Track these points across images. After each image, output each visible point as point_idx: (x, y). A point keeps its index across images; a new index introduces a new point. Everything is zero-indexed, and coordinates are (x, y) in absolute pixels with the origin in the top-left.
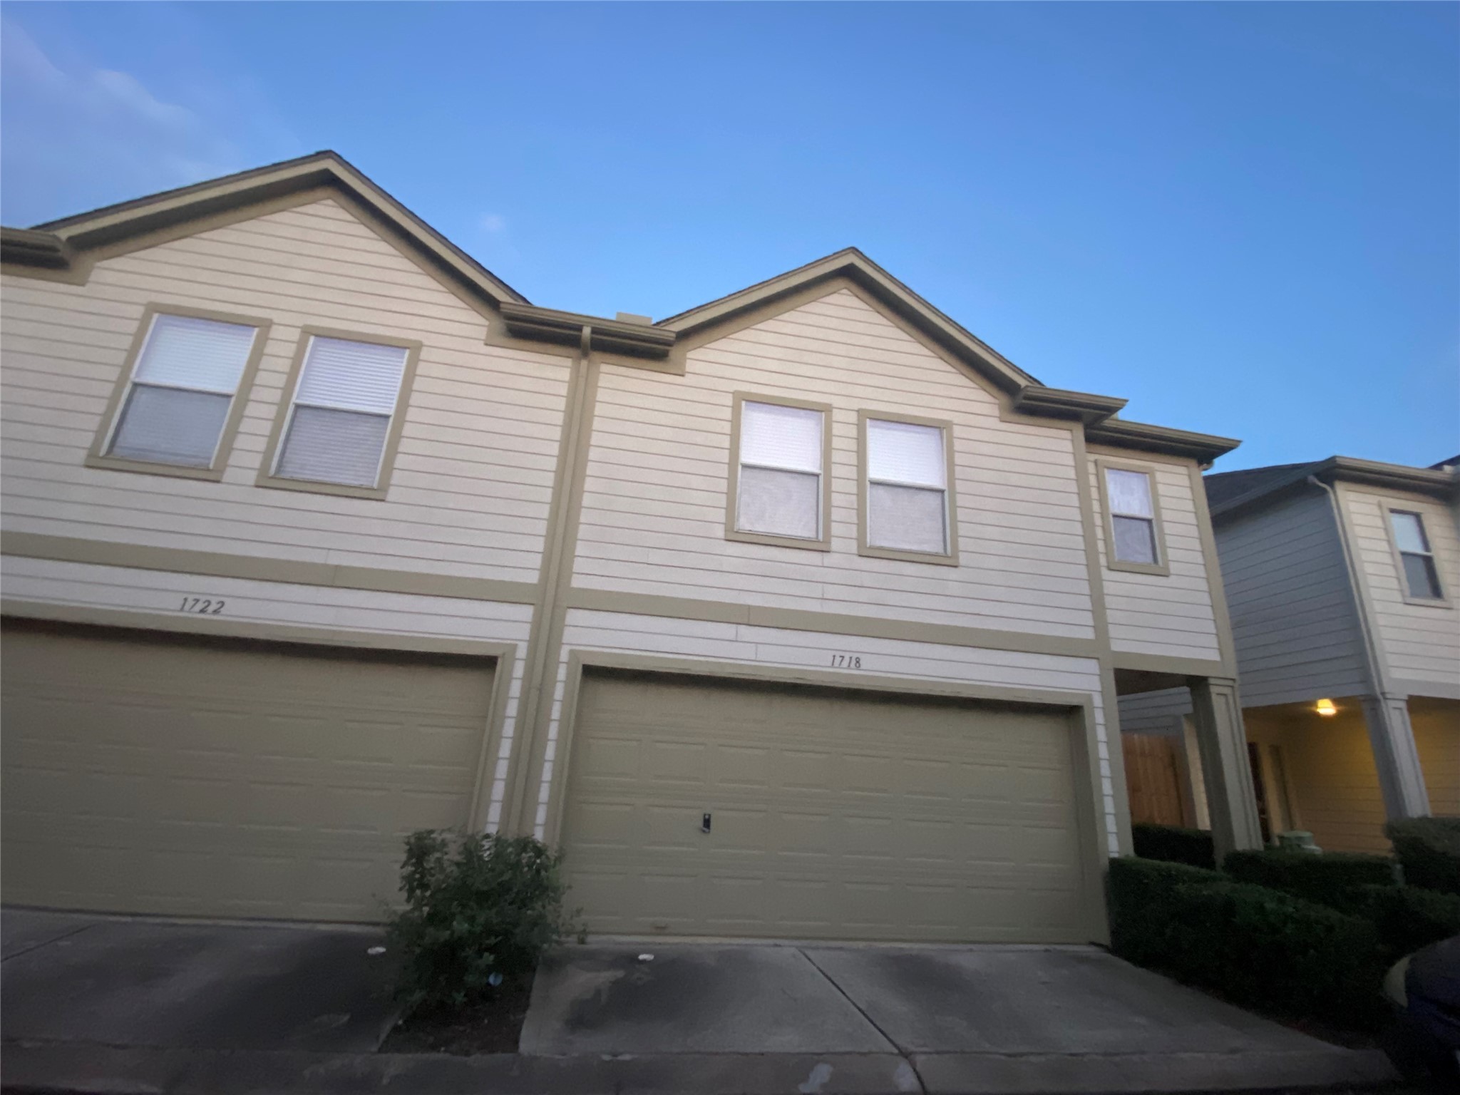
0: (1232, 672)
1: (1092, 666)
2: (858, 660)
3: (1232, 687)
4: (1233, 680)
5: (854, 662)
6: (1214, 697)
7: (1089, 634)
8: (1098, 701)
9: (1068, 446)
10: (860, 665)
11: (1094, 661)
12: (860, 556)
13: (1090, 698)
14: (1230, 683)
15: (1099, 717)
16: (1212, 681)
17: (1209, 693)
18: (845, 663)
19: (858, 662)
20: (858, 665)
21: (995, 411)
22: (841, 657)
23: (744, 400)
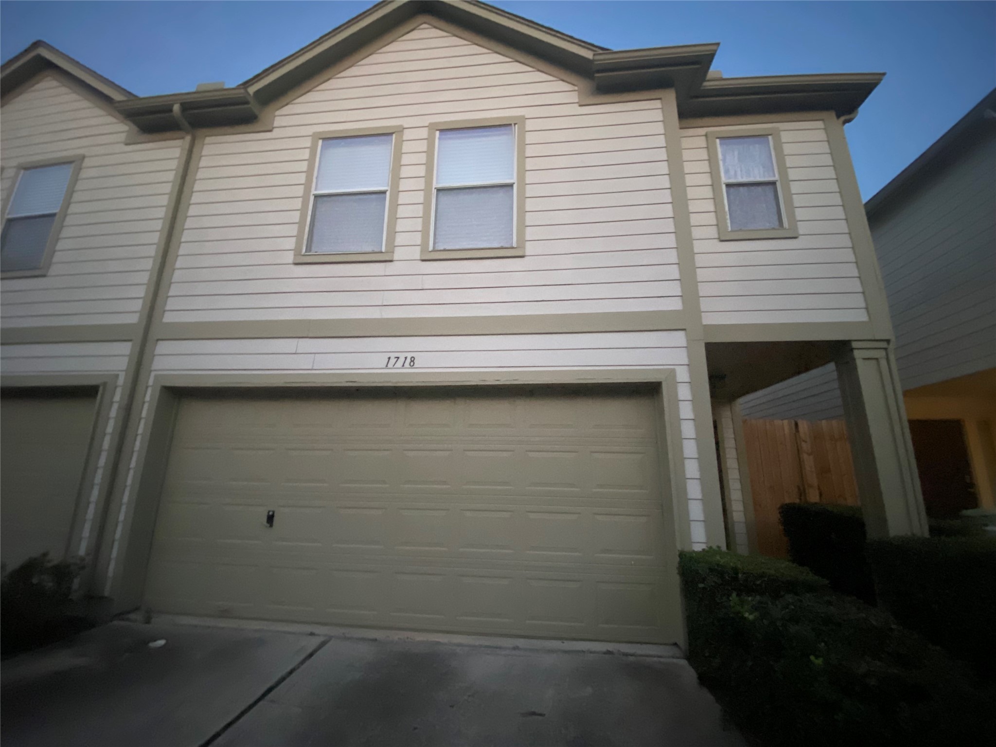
0: (885, 330)
1: (679, 338)
2: (413, 360)
3: (886, 349)
4: (888, 341)
5: (408, 360)
6: (859, 363)
7: (676, 305)
8: (683, 375)
9: (658, 115)
10: (414, 364)
11: (682, 333)
12: (423, 260)
13: (672, 373)
14: (884, 345)
15: (684, 392)
16: (854, 345)
17: (854, 359)
18: (399, 364)
19: (412, 361)
20: (412, 364)
21: (574, 97)
22: (397, 357)
23: (320, 139)
